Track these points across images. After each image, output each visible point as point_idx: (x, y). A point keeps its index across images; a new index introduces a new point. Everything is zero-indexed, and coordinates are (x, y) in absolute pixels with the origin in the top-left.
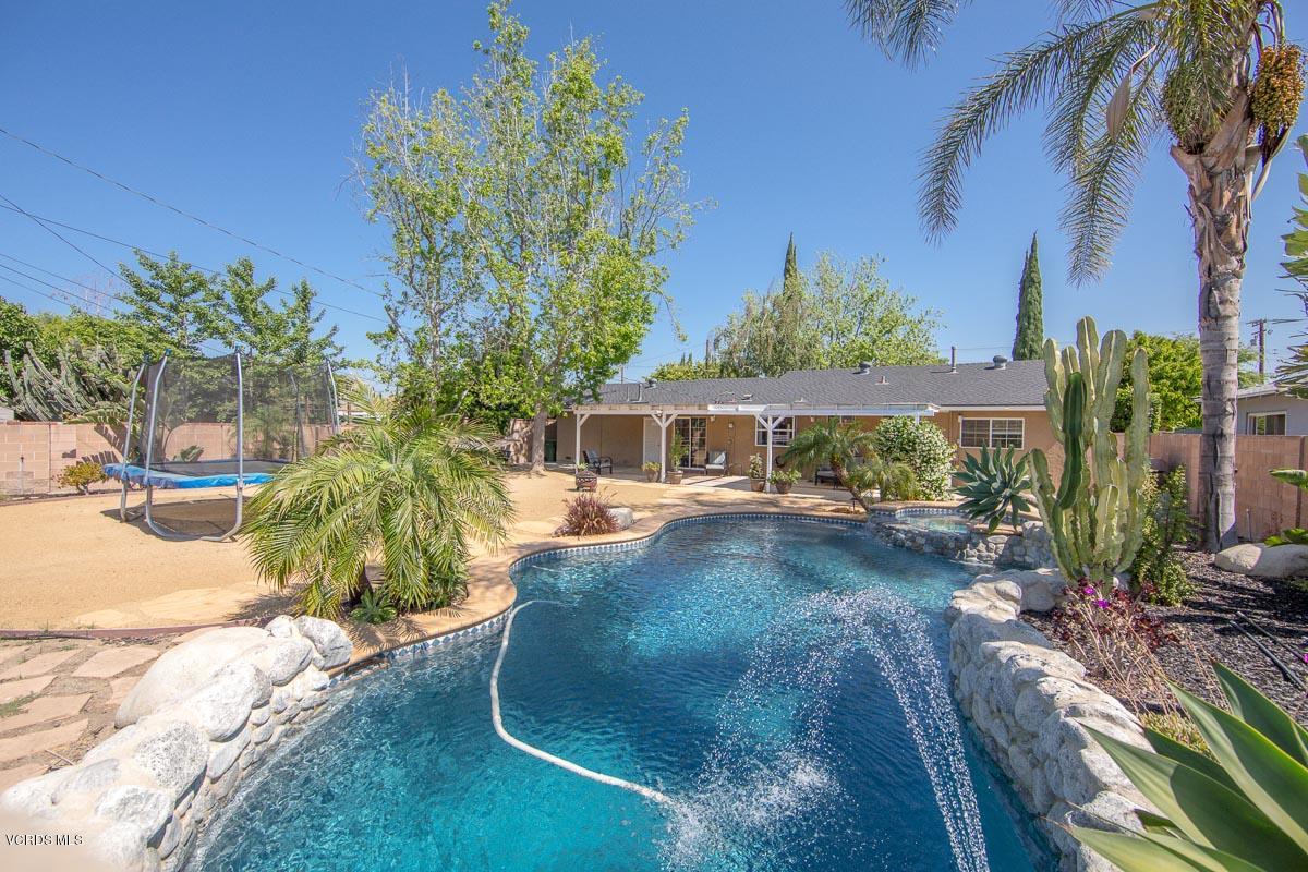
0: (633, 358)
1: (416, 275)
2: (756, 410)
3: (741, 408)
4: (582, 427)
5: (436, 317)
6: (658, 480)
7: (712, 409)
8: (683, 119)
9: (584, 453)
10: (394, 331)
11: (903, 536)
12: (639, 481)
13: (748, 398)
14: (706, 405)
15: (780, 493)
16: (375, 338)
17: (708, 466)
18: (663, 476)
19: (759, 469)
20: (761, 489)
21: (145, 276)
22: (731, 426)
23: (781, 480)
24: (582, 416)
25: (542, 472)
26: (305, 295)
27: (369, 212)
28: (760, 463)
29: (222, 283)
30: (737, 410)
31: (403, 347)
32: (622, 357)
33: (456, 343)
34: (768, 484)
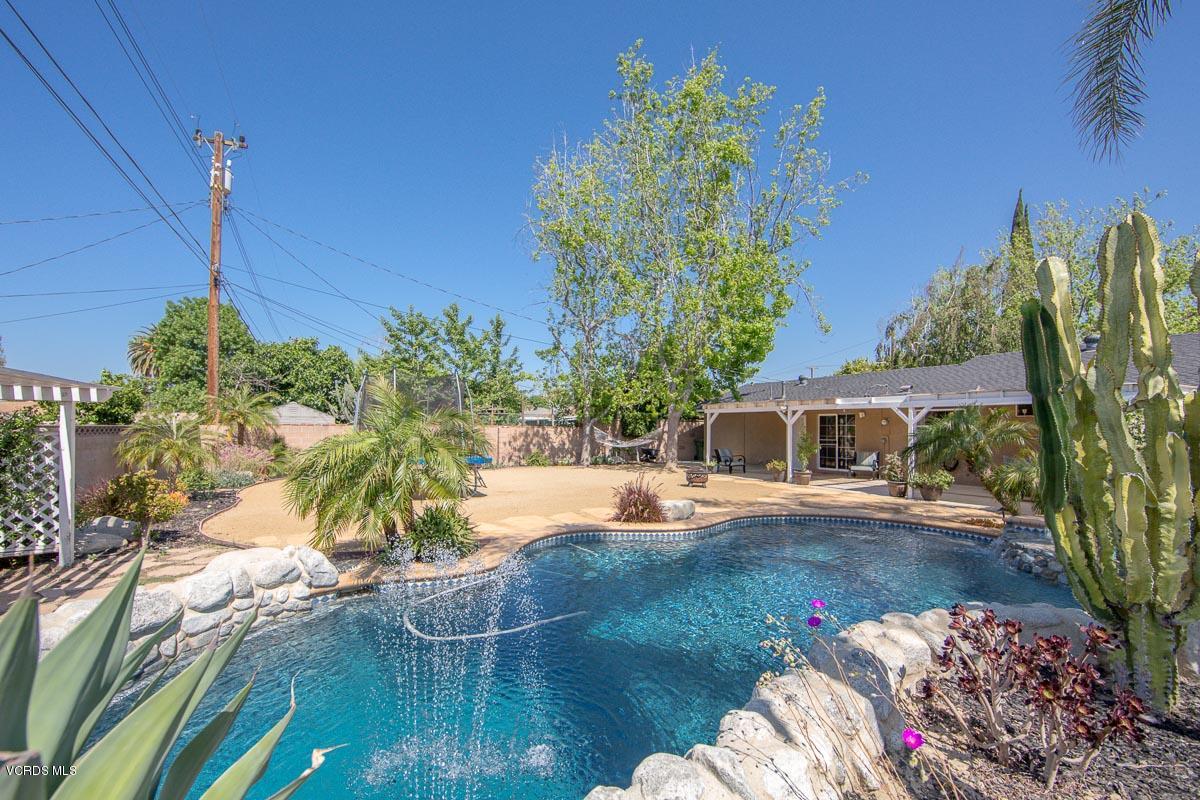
0: (768, 355)
1: (571, 300)
2: (893, 402)
3: (874, 400)
4: (712, 425)
5: (590, 334)
6: (785, 481)
7: (841, 403)
8: (818, 99)
9: (717, 451)
10: (556, 348)
11: (1032, 559)
12: (765, 480)
13: (906, 390)
14: (834, 400)
15: (925, 500)
16: (541, 354)
17: (853, 468)
18: (790, 476)
19: (898, 471)
20: (902, 494)
21: (395, 323)
22: (884, 423)
23: (924, 483)
24: (712, 414)
25: (674, 468)
26: (498, 327)
27: (534, 253)
28: (900, 463)
29: (441, 323)
30: (870, 402)
31: (565, 362)
32: (757, 355)
33: (606, 353)
34: (910, 489)
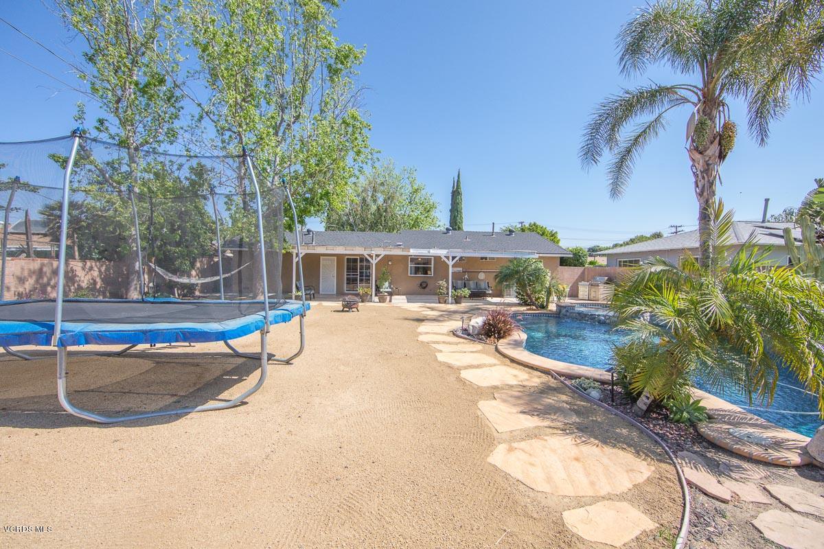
2: (442, 253)
28: (445, 285)
30: (429, 252)
34: (451, 298)
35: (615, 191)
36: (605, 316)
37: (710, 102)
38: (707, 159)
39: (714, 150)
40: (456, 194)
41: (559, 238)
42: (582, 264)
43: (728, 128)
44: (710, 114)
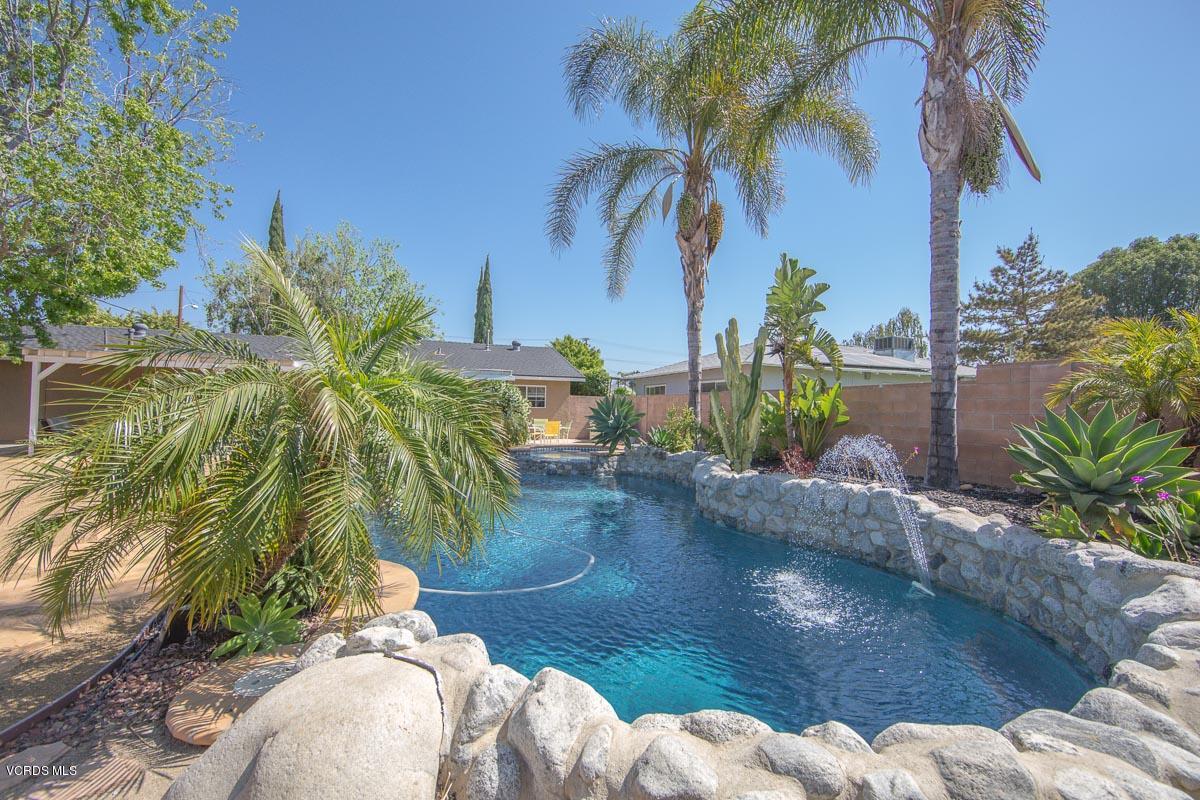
35: (614, 287)
36: (556, 463)
37: (696, 173)
38: (694, 248)
39: (700, 237)
40: (484, 291)
41: (601, 357)
42: (601, 393)
43: (715, 209)
44: (695, 190)
